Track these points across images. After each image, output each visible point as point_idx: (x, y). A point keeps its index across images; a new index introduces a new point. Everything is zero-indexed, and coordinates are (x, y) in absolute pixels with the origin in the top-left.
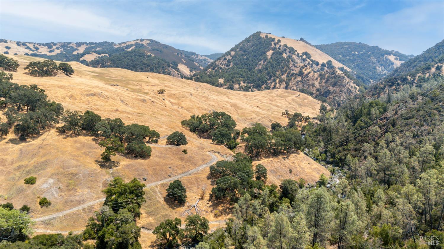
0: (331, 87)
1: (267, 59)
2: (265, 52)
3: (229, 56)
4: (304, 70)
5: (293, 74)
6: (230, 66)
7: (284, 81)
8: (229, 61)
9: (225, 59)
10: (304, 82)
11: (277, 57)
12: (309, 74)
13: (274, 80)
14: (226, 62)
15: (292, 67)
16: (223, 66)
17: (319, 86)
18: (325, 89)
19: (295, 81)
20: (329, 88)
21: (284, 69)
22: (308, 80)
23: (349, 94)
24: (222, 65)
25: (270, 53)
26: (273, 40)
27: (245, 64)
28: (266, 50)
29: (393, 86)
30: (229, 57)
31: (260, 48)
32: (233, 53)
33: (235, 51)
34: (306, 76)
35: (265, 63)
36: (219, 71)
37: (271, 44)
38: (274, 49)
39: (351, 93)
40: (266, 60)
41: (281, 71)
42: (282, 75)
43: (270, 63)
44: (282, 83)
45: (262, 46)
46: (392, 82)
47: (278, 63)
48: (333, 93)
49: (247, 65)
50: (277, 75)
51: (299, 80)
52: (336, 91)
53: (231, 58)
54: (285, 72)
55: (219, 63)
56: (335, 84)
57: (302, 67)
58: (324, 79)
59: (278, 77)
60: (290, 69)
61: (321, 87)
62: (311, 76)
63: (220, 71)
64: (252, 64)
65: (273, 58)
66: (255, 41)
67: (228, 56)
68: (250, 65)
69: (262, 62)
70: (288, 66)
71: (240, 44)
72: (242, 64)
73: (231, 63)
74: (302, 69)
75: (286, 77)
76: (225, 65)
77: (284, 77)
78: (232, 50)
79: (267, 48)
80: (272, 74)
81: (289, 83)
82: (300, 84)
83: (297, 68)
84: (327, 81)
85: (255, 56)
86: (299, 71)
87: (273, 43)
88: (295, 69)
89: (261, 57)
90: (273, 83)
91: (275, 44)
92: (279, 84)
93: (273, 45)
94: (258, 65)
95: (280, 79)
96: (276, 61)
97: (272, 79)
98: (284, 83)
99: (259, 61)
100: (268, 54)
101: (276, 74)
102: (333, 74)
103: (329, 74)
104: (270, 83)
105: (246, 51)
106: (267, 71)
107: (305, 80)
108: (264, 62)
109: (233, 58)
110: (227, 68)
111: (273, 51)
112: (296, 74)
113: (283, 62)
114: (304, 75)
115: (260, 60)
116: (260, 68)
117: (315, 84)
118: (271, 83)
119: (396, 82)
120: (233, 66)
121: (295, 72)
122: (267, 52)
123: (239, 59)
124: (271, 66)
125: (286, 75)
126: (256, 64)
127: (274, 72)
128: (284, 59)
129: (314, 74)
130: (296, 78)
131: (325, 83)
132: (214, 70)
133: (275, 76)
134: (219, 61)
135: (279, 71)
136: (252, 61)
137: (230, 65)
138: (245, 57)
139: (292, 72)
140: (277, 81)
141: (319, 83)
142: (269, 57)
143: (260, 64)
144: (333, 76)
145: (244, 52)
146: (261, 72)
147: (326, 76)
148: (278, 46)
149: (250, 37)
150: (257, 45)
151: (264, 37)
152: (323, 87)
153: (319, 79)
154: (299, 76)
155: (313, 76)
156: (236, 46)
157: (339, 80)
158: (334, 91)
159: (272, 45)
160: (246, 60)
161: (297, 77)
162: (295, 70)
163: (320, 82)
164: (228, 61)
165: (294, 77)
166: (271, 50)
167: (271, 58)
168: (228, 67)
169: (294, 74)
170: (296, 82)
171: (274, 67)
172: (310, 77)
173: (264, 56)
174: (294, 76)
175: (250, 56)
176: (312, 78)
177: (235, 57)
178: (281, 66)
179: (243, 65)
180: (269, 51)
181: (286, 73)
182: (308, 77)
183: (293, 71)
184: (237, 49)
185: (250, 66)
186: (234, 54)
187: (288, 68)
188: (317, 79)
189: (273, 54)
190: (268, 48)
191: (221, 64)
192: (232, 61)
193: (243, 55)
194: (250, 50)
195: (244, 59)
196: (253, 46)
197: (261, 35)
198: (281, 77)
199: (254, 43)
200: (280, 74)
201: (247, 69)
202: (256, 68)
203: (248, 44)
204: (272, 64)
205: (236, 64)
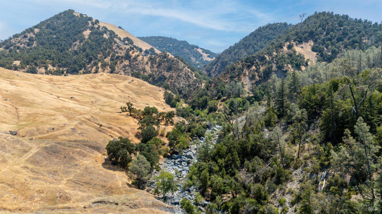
0: (165, 72)
1: (84, 39)
2: (80, 31)
3: (32, 33)
4: (131, 52)
5: (118, 57)
6: (33, 46)
7: (108, 65)
8: (31, 40)
9: (25, 37)
10: (132, 66)
11: (97, 37)
12: (137, 57)
13: (96, 63)
14: (27, 41)
15: (116, 49)
16: (23, 45)
17: (151, 71)
18: (159, 75)
19: (121, 65)
20: (163, 73)
21: (107, 51)
22: (138, 65)
23: (188, 80)
24: (21, 44)
25: (87, 33)
26: (90, 19)
27: (54, 44)
28: (82, 29)
29: (252, 66)
30: (31, 35)
31: (74, 27)
32: (37, 30)
33: (40, 28)
34: (134, 60)
35: (82, 44)
36: (16, 51)
37: (87, 24)
38: (92, 28)
39: (189, 79)
40: (83, 41)
41: (104, 53)
42: (105, 58)
43: (88, 44)
44: (105, 67)
45: (77, 25)
46: (251, 62)
47: (99, 44)
48: (170, 78)
49: (57, 45)
50: (99, 58)
51: (126, 64)
52: (173, 76)
53: (34, 36)
54: (108, 55)
55: (16, 41)
56: (169, 69)
57: (128, 49)
58: (155, 63)
59: (99, 61)
60: (114, 51)
61: (153, 72)
62: (140, 59)
63: (18, 51)
64: (64, 44)
65: (92, 38)
66: (67, 18)
67: (29, 33)
68: (61, 45)
69: (77, 43)
70: (111, 48)
71: (48, 21)
72: (51, 44)
73: (35, 42)
74: (129, 52)
75: (111, 60)
77: (107, 61)
78: (36, 27)
79: (83, 27)
80: (91, 56)
81: (115, 67)
82: (128, 69)
83: (123, 50)
84: (159, 65)
85: (68, 35)
86: (126, 54)
87: (90, 22)
88: (120, 51)
89: (77, 37)
90: (94, 68)
91: (93, 24)
92: (102, 68)
93: (90, 25)
94: (72, 46)
95: (102, 62)
96: (96, 42)
97: (92, 62)
98: (108, 67)
99: (74, 42)
100: (84, 34)
101: (97, 56)
102: (165, 58)
103: (161, 58)
104: (90, 67)
105: (56, 30)
106: (85, 53)
107: (134, 64)
108: (80, 42)
109: (37, 36)
110: (28, 47)
111: (91, 30)
112: (122, 57)
113: (105, 43)
114: (132, 58)
115: (75, 40)
116: (75, 49)
117: (146, 69)
118: (92, 67)
119: (255, 62)
120: (38, 45)
121: (120, 55)
122: (83, 31)
123: (46, 37)
124: (90, 47)
125: (109, 58)
126: (70, 45)
127: (94, 54)
128: (105, 40)
129: (143, 58)
130: (122, 62)
131: (157, 67)
132: (8, 50)
133: (96, 59)
134: (16, 38)
135: (100, 54)
136: (65, 41)
137: (32, 44)
138: (55, 36)
139: (117, 55)
140: (100, 64)
141: (150, 68)
142: (87, 37)
143: (75, 45)
144: (165, 59)
145: (53, 30)
146: (78, 54)
147: (158, 60)
148: (96, 26)
149: (60, 14)
150: (70, 23)
151: (78, 16)
152: (156, 72)
153: (149, 63)
154: (126, 59)
155: (142, 60)
156: (41, 22)
157: (174, 64)
158: (170, 76)
159: (89, 24)
160: (56, 39)
161: (124, 61)
162: (121, 53)
163: (152, 67)
164: (29, 40)
165: (121, 60)
167: (90, 38)
168: (30, 47)
169: (120, 57)
170: (123, 66)
171: (93, 49)
172: (139, 61)
173: (80, 35)
174: (119, 60)
175: (61, 35)
176: (141, 62)
177: (40, 35)
178: (102, 48)
179: (52, 45)
180: (86, 30)
181: (109, 56)
182: (137, 60)
183: (118, 53)
184: (43, 26)
185: (62, 47)
187: (112, 50)
188: (147, 63)
189: (91, 34)
191: (19, 42)
192: (36, 40)
193: (51, 33)
194: (61, 28)
195: (52, 38)
196: (64, 25)
197: (74, 14)
198: (103, 60)
199: (65, 21)
200: (102, 57)
201: (58, 49)
202: (70, 49)
203: (59, 21)
204: (90, 45)
205: (42, 44)
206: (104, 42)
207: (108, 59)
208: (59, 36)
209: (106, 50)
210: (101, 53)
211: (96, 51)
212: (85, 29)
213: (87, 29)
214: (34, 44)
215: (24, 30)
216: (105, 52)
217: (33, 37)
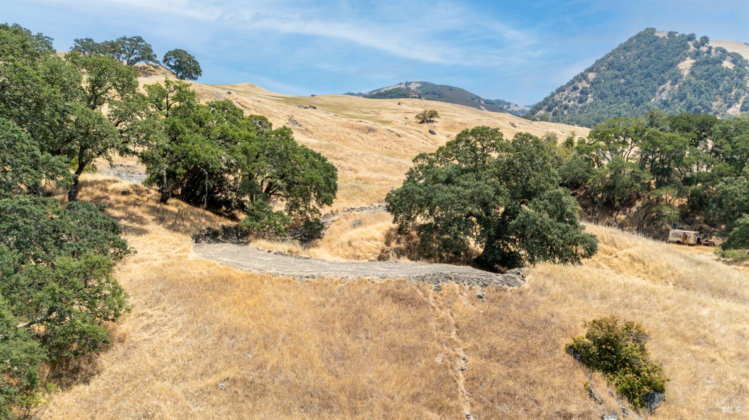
1: (681, 77)
2: (672, 64)
3: (584, 82)
6: (588, 102)
8: (584, 92)
9: (575, 89)
11: (708, 70)
14: (579, 95)
16: (572, 102)
21: (733, 93)
24: (569, 101)
25: (686, 66)
26: (691, 37)
27: (623, 93)
28: (675, 59)
30: (583, 84)
31: (658, 58)
32: (592, 76)
35: (677, 86)
36: (563, 113)
37: (686, 47)
38: (697, 54)
40: (680, 80)
41: (725, 98)
42: (729, 107)
43: (690, 84)
45: (665, 54)
47: (713, 81)
49: (628, 95)
53: (588, 86)
54: (737, 99)
55: (561, 98)
63: (565, 112)
64: (642, 92)
65: (698, 73)
66: (643, 46)
67: (580, 81)
68: (636, 94)
69: (668, 86)
71: (609, 57)
72: (616, 96)
73: (590, 95)
76: (574, 100)
77: (733, 112)
78: (590, 70)
79: (678, 55)
80: (699, 107)
85: (649, 75)
87: (690, 43)
89: (666, 76)
91: (697, 46)
93: (692, 48)
94: (657, 94)
96: (706, 79)
99: (660, 85)
100: (680, 68)
101: (711, 105)
105: (623, 69)
106: (684, 102)
108: (673, 84)
109: (592, 84)
110: (580, 105)
111: (695, 59)
113: (727, 78)
115: (663, 82)
116: (664, 98)
120: (595, 100)
122: (679, 62)
123: (608, 85)
124: (694, 91)
125: (739, 106)
126: (653, 91)
127: (705, 103)
128: (727, 72)
132: (551, 113)
134: (561, 93)
135: (717, 100)
136: (642, 86)
137: (586, 99)
138: (622, 81)
142: (686, 73)
143: (664, 90)
145: (619, 70)
146: (669, 106)
148: (704, 49)
149: (630, 40)
150: (650, 53)
151: (664, 37)
156: (597, 62)
159: (689, 47)
160: (625, 85)
164: (582, 92)
166: (688, 58)
167: (692, 73)
168: (584, 104)
171: (702, 93)
173: (671, 71)
175: (634, 77)
177: (598, 82)
178: (721, 89)
179: (619, 97)
180: (684, 60)
181: (739, 103)
184: (602, 66)
185: (638, 97)
186: (594, 77)
187: (745, 89)
189: (696, 65)
190: (681, 55)
191: (565, 99)
192: (591, 92)
193: (617, 77)
194: (632, 66)
195: (619, 85)
196: (639, 58)
197: (656, 34)
198: (725, 111)
199: (641, 51)
200: (722, 105)
201: (631, 102)
202: (653, 100)
203: (628, 54)
204: (695, 86)
205: (602, 96)
206: (725, 76)
207: (735, 109)
208: (631, 79)
209: (731, 92)
210: (720, 99)
211: (708, 96)
212: (681, 58)
213: (687, 57)
214: (589, 99)
215: (572, 78)
216: (728, 95)
217: (587, 88)
